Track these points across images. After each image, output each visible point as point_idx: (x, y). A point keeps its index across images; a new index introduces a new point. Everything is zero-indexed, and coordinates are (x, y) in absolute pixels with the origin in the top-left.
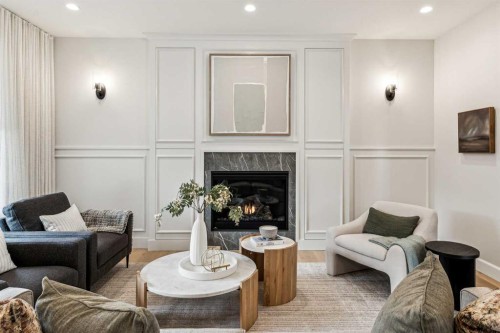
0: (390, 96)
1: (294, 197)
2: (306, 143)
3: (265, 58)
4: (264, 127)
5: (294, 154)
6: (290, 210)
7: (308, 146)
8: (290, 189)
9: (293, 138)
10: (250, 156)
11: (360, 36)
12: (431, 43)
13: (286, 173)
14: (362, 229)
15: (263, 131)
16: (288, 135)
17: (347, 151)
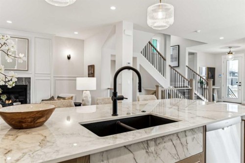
0: (69, 58)
1: (30, 95)
2: (35, 74)
3: (17, 39)
4: (16, 67)
5: (30, 78)
6: (28, 100)
8: (28, 92)
9: (29, 72)
11: (57, 35)
12: (83, 41)
13: (26, 86)
15: (16, 69)
16: (27, 70)
17: (52, 77)
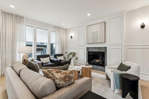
0: (143, 27)
1: (106, 59)
2: (110, 44)
4: (98, 41)
5: (106, 47)
6: (105, 62)
7: (110, 45)
9: (106, 43)
10: (95, 48)
13: (104, 52)
14: (117, 68)
15: (98, 42)
16: (104, 42)
